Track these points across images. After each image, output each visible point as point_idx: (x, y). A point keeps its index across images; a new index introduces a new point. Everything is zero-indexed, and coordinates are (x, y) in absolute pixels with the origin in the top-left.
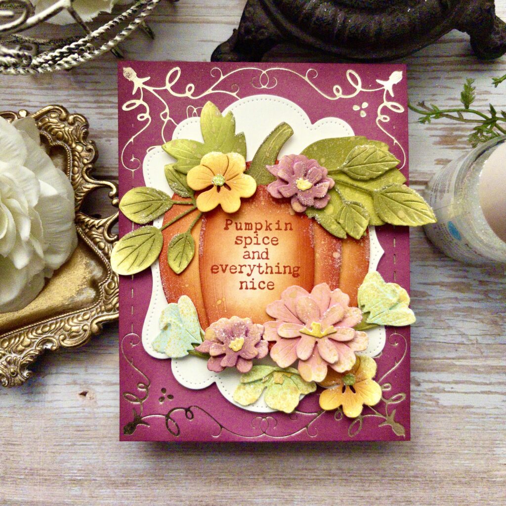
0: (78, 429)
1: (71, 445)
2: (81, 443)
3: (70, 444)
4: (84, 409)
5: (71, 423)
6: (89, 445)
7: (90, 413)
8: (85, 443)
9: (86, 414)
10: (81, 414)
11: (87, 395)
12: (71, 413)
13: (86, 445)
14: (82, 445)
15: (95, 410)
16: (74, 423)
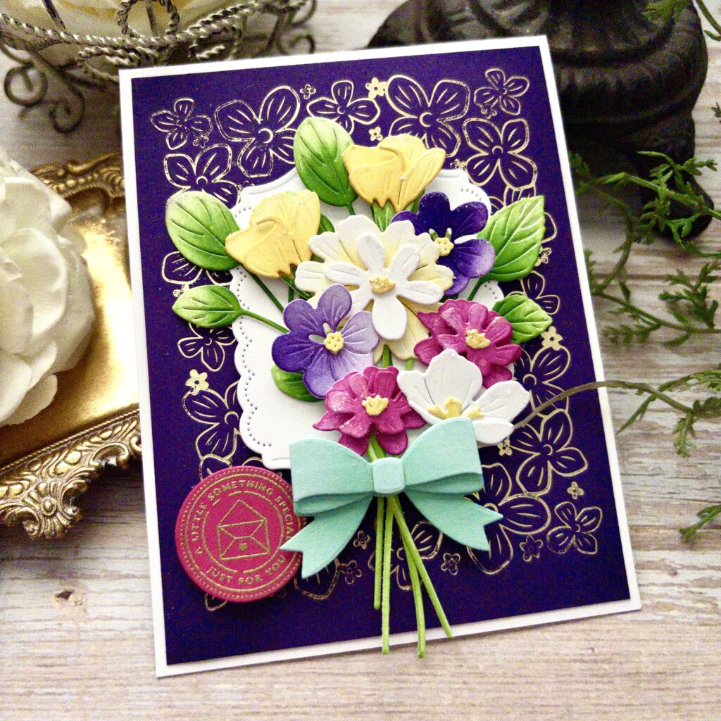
0: (45, 661)
1: (25, 694)
2: (45, 690)
3: (22, 691)
4: (60, 625)
5: (31, 650)
6: (59, 694)
7: (69, 631)
8: (54, 690)
9: (63, 634)
10: (55, 633)
11: (71, 597)
12: (35, 631)
13: (54, 694)
14: (48, 694)
15: (82, 625)
16: (37, 651)
